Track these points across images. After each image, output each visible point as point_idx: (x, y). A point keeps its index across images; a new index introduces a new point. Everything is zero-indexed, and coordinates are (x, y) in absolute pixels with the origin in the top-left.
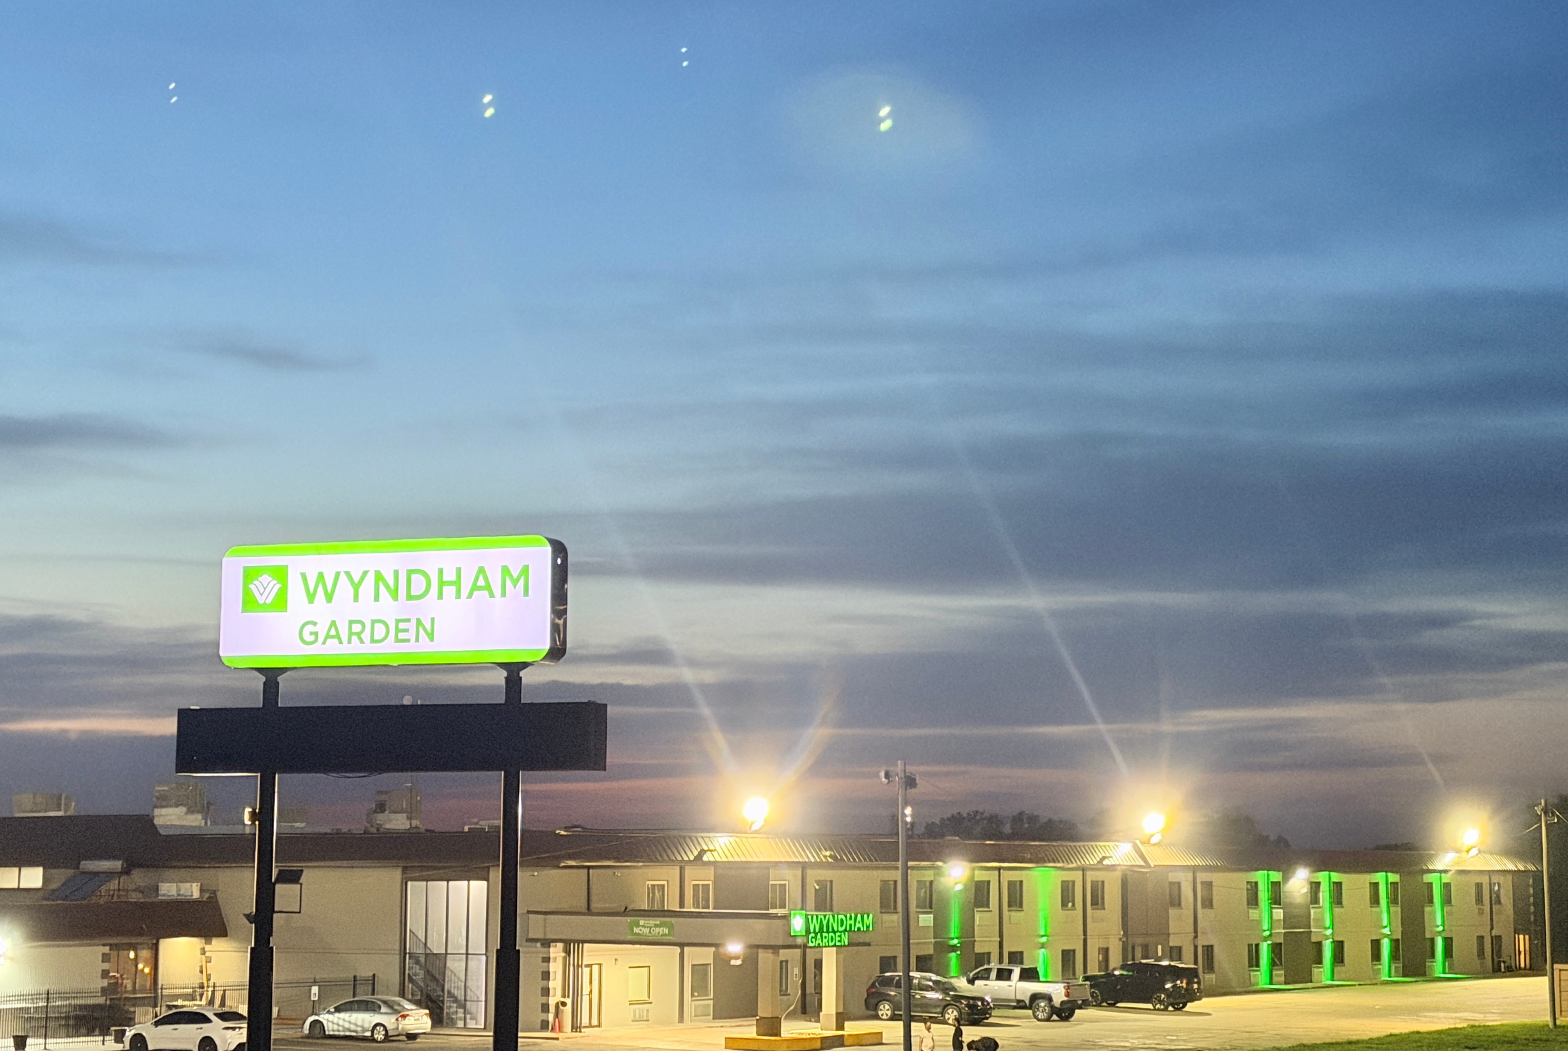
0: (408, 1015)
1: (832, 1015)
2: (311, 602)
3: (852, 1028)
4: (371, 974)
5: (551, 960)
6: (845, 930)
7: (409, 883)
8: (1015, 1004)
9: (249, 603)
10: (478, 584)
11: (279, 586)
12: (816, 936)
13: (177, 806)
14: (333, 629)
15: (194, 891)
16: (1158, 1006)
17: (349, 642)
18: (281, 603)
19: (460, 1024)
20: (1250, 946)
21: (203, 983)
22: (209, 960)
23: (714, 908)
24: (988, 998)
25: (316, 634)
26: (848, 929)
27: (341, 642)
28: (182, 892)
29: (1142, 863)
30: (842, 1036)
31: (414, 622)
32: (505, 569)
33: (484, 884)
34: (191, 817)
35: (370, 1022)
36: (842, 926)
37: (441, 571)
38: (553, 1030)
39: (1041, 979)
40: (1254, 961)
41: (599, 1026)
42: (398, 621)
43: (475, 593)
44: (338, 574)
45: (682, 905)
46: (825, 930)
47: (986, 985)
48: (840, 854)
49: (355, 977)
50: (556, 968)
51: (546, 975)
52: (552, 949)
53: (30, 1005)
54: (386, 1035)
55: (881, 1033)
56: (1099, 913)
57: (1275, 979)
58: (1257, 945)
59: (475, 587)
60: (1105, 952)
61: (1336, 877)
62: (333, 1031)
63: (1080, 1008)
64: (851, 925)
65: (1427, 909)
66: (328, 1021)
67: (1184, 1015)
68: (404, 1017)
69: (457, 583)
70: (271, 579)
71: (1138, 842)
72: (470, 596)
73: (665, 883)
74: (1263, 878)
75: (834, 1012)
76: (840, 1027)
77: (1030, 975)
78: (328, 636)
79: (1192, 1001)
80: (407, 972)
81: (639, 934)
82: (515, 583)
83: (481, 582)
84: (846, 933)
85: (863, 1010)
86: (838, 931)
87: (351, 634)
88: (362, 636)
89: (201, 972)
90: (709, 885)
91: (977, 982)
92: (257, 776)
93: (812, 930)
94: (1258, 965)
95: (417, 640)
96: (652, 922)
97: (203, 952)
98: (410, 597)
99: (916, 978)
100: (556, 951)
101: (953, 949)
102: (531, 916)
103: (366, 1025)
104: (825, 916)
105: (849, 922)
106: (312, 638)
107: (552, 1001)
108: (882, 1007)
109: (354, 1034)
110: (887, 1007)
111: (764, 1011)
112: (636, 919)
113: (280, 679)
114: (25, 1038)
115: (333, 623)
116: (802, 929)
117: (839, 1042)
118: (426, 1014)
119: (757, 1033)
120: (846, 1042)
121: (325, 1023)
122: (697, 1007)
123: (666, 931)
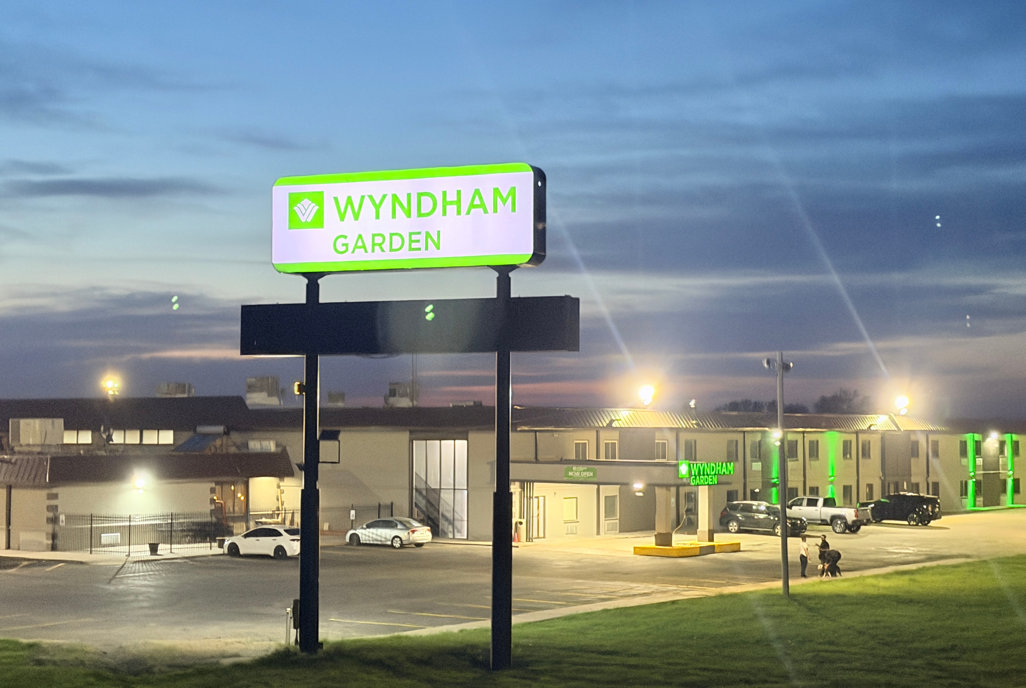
0: (416, 531)
2: (342, 220)
3: (717, 540)
4: (390, 503)
6: (715, 474)
7: (414, 442)
8: (820, 522)
9: (294, 222)
10: (475, 203)
11: (317, 207)
12: (696, 479)
13: (261, 392)
14: (360, 240)
15: (271, 446)
16: (912, 523)
17: (373, 251)
18: (318, 221)
19: (451, 536)
22: (282, 492)
23: (619, 459)
24: (803, 518)
25: (346, 245)
26: (717, 474)
27: (366, 251)
28: (264, 447)
29: (896, 429)
30: (713, 547)
31: (424, 234)
32: (496, 190)
33: (465, 442)
34: (270, 399)
35: (390, 535)
36: (713, 470)
37: (445, 193)
39: (837, 505)
40: (964, 492)
41: (544, 537)
42: (411, 234)
43: (473, 210)
44: (363, 197)
45: (598, 456)
46: (702, 473)
47: (800, 509)
49: (379, 505)
50: (515, 499)
52: (512, 486)
53: (161, 522)
54: (402, 544)
55: (740, 544)
56: (867, 461)
58: (966, 483)
59: (472, 206)
60: (870, 486)
61: (1015, 437)
62: (366, 541)
63: (865, 525)
64: (719, 471)
66: (362, 534)
67: (928, 529)
68: (413, 532)
69: (458, 203)
70: (310, 203)
72: (468, 213)
73: (587, 442)
75: (707, 530)
76: (711, 539)
77: (829, 503)
78: (356, 247)
79: (935, 519)
80: (414, 500)
81: (572, 476)
82: (504, 202)
83: (477, 201)
84: (716, 477)
85: (719, 528)
87: (374, 245)
88: (383, 246)
89: (278, 500)
90: (615, 443)
91: (794, 508)
92: (303, 358)
96: (581, 468)
97: (279, 487)
98: (420, 215)
99: (755, 505)
100: (515, 487)
101: (774, 485)
103: (388, 537)
104: (702, 464)
105: (718, 469)
106: (344, 248)
107: (513, 521)
108: (731, 524)
109: (379, 543)
110: (735, 524)
111: (661, 528)
112: (571, 466)
113: (320, 281)
114: (157, 545)
115: (360, 236)
116: (686, 474)
117: (712, 550)
118: (428, 530)
119: (657, 544)
120: (716, 550)
121: (360, 535)
122: (608, 524)
123: (591, 474)
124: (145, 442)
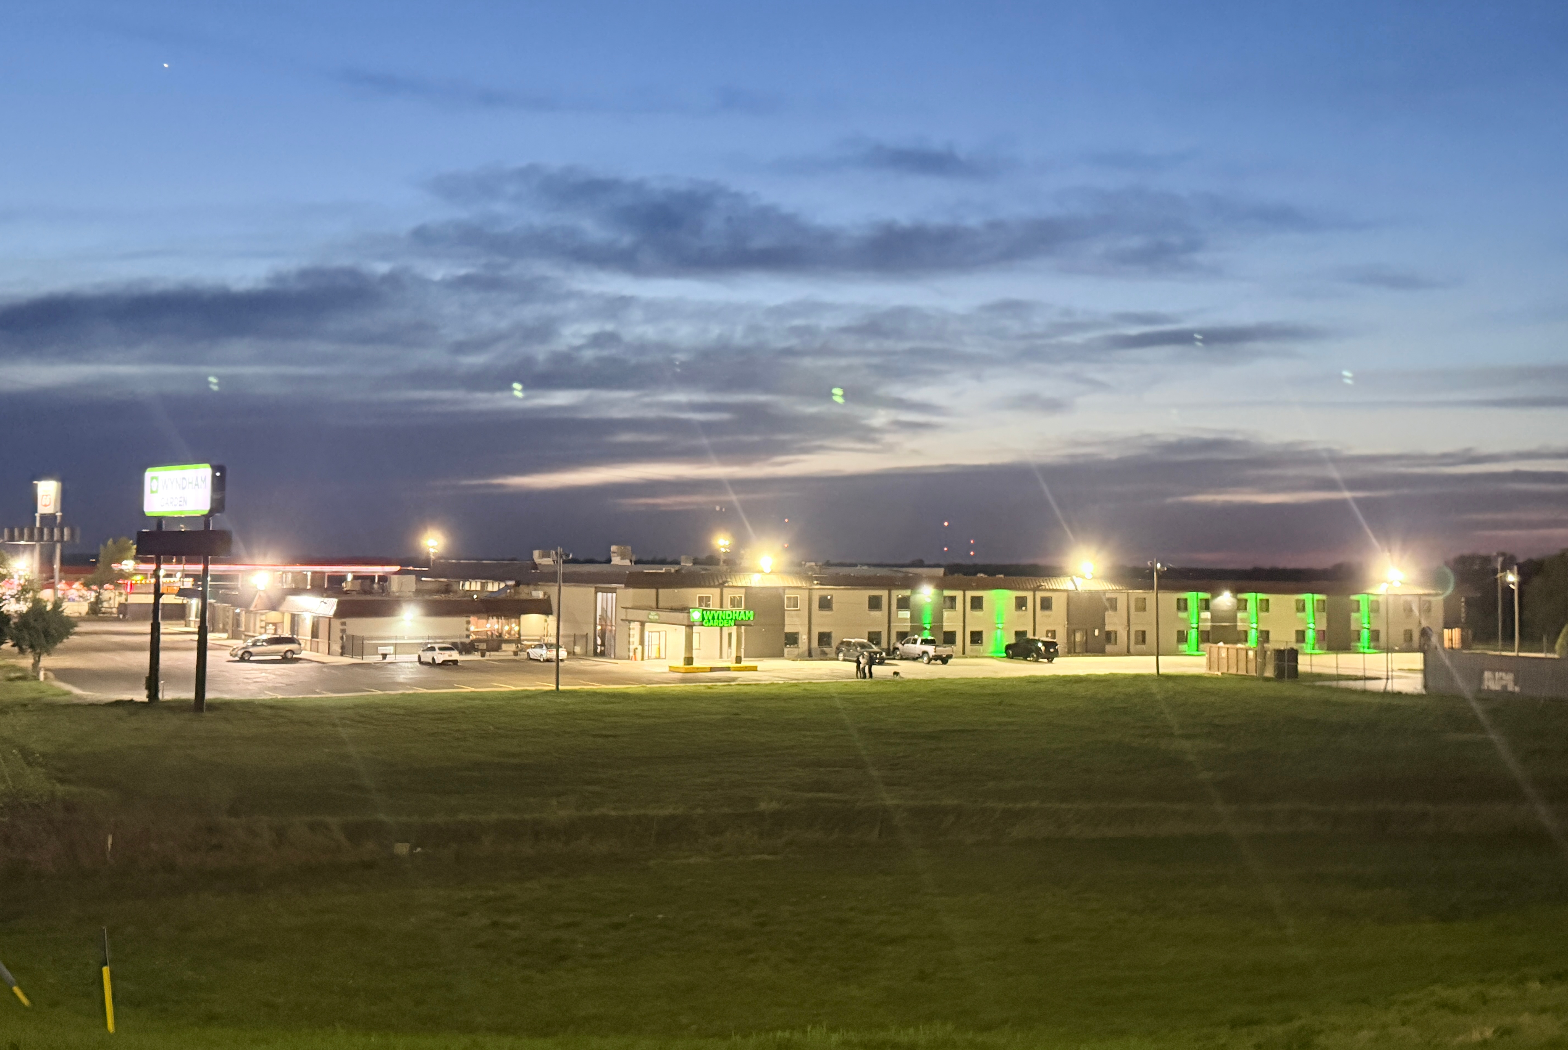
5: (631, 629)
6: (732, 619)
7: (596, 593)
15: (542, 594)
20: (1179, 631)
21: (541, 632)
26: (734, 618)
32: (199, 476)
40: (1183, 639)
48: (824, 583)
50: (634, 632)
51: (631, 636)
52: (631, 624)
53: (424, 641)
56: (1048, 612)
57: (1200, 649)
58: (1186, 632)
61: (1261, 596)
64: (736, 617)
71: (1078, 579)
74: (1193, 596)
84: (733, 621)
86: (726, 619)
89: (545, 629)
93: (706, 618)
94: (1186, 641)
97: (546, 621)
100: (635, 625)
105: (734, 615)
107: (632, 647)
116: (698, 619)
117: (726, 669)
120: (732, 669)
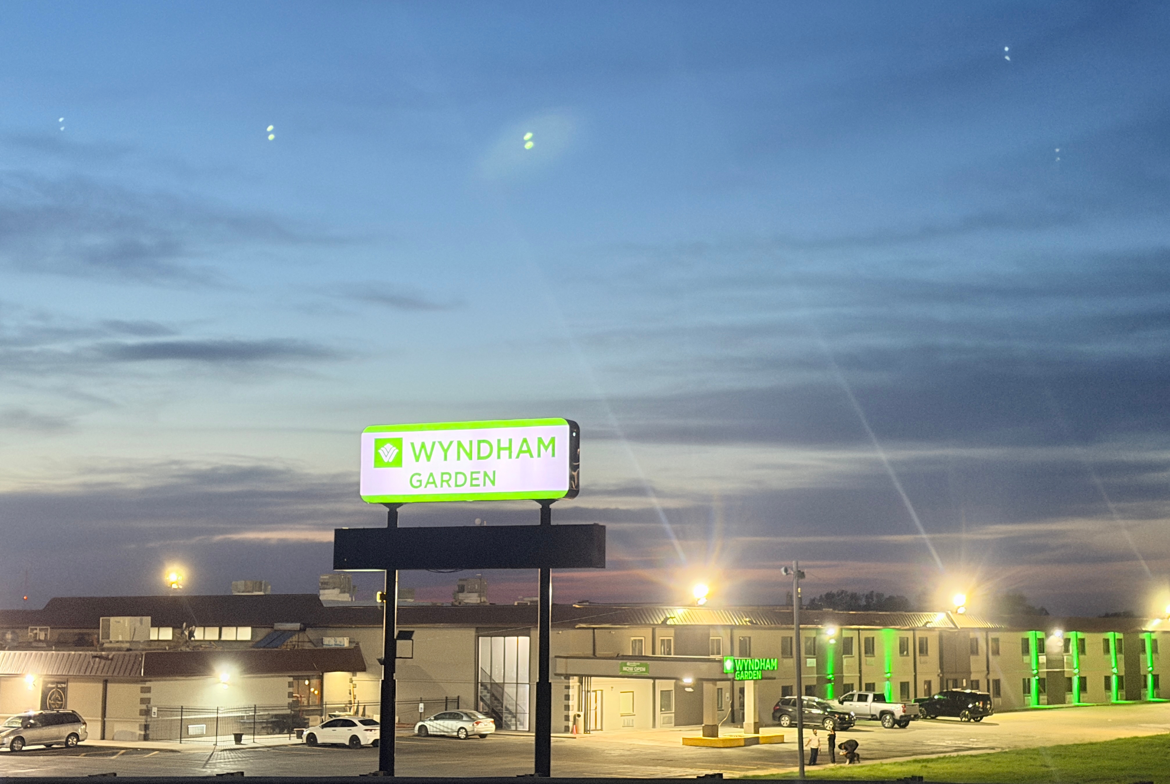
0: (480, 722)
1: (751, 724)
2: (417, 461)
3: (765, 732)
4: (456, 696)
5: (571, 688)
7: (480, 638)
8: (870, 717)
9: (378, 462)
10: (523, 449)
11: (397, 451)
12: (740, 674)
13: (334, 588)
14: (431, 478)
15: (345, 642)
16: (964, 719)
17: (442, 486)
18: (398, 462)
19: (513, 728)
20: (1024, 680)
21: (351, 701)
22: (355, 686)
23: (675, 654)
24: (852, 714)
25: (420, 481)
26: (761, 669)
27: (436, 487)
28: (338, 643)
29: (953, 626)
30: (758, 738)
31: (482, 474)
32: (540, 439)
33: (528, 638)
34: (342, 595)
35: (456, 726)
36: (757, 666)
37: (499, 441)
38: (572, 732)
39: (887, 701)
40: (1027, 689)
41: (601, 730)
42: (472, 473)
43: (521, 454)
44: (434, 443)
45: (654, 653)
46: (746, 669)
47: (851, 705)
48: (755, 620)
49: (447, 697)
50: (573, 692)
51: (567, 697)
52: (571, 681)
53: (244, 714)
54: (467, 735)
55: (783, 736)
57: (1041, 702)
58: (1029, 680)
59: (521, 451)
60: (929, 683)
61: (1081, 635)
62: (433, 732)
63: (913, 720)
64: (763, 666)
65: (1142, 656)
66: (430, 725)
67: (980, 725)
68: (477, 723)
69: (510, 448)
70: (392, 446)
71: (949, 612)
72: (518, 457)
73: (643, 638)
74: (1032, 636)
75: (752, 722)
76: (757, 731)
77: (880, 698)
78: (428, 483)
79: (987, 716)
80: (479, 694)
81: (626, 671)
82: (546, 449)
83: (525, 448)
84: (760, 671)
85: (770, 721)
86: (754, 670)
87: (442, 481)
88: (450, 482)
89: (350, 694)
90: (670, 640)
91: (845, 703)
92: (384, 572)
93: (738, 669)
94: (1029, 692)
95: (484, 485)
96: (635, 663)
97: (351, 681)
98: (479, 458)
99: (805, 700)
100: (574, 682)
101: (829, 681)
102: (558, 659)
103: (454, 728)
104: (746, 660)
105: (762, 664)
106: (418, 484)
107: (572, 714)
108: (783, 719)
109: (446, 734)
110: (787, 718)
111: (707, 721)
112: (625, 661)
113: (398, 510)
114: (241, 735)
115: (431, 474)
116: (731, 670)
117: (756, 741)
118: (492, 722)
119: (704, 736)
120: (761, 741)
121: (428, 727)
122: (664, 718)
123: (644, 669)
124: (223, 638)
